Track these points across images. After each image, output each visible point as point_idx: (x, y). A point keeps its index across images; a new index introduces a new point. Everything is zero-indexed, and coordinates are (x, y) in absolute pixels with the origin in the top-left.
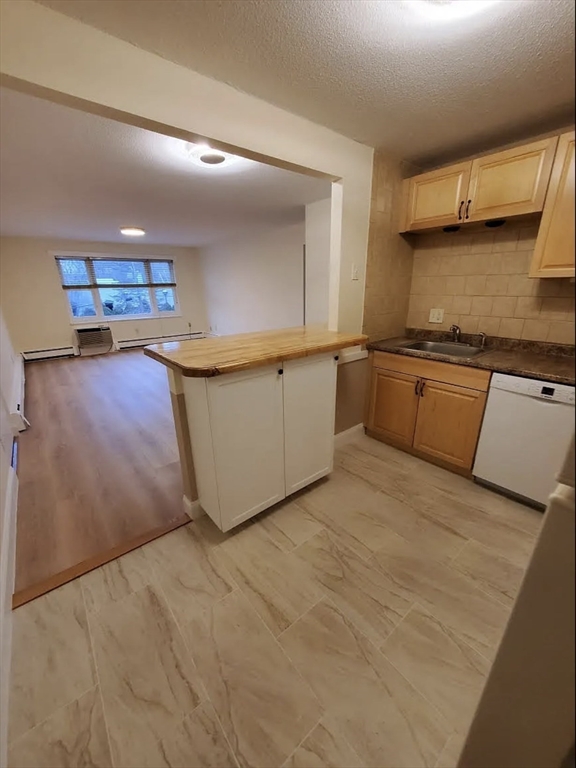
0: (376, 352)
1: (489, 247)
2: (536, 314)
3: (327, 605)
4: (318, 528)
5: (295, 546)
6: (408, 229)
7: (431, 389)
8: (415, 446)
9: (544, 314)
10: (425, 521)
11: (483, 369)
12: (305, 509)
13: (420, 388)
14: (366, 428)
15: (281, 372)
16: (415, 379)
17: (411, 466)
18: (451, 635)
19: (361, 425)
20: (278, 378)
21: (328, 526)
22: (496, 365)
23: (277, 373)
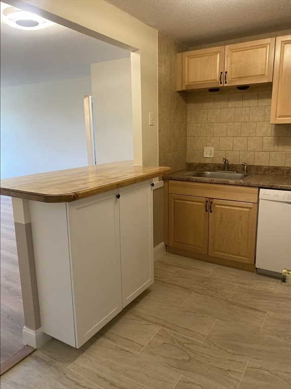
0: (170, 181)
1: (239, 104)
2: (276, 147)
3: (185, 382)
4: (157, 329)
5: (142, 346)
6: (184, 88)
7: (217, 206)
8: (209, 254)
9: (281, 148)
10: (235, 307)
11: (252, 187)
12: (139, 317)
13: (209, 205)
14: (166, 246)
15: (118, 196)
16: (204, 200)
17: (210, 270)
18: (277, 375)
19: (162, 244)
20: (116, 201)
21: (164, 326)
22: (261, 184)
23: (115, 198)
